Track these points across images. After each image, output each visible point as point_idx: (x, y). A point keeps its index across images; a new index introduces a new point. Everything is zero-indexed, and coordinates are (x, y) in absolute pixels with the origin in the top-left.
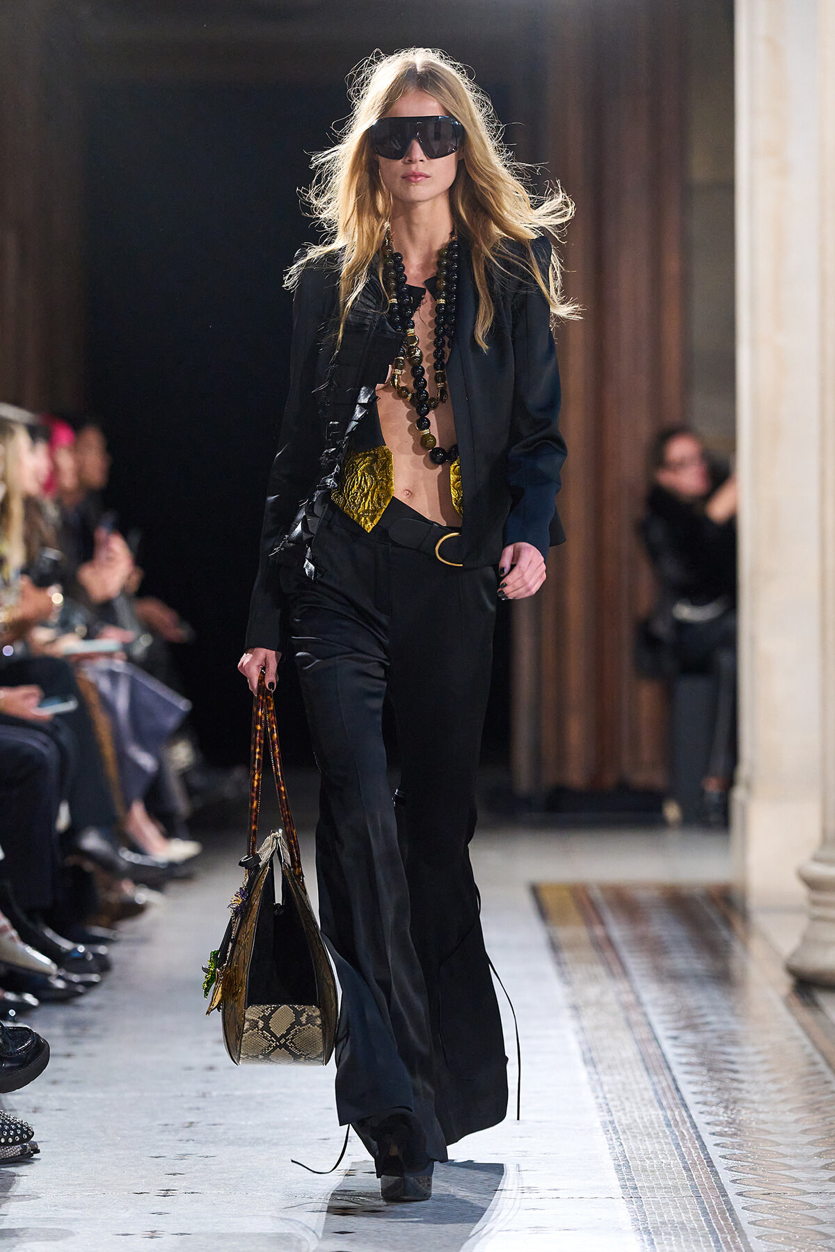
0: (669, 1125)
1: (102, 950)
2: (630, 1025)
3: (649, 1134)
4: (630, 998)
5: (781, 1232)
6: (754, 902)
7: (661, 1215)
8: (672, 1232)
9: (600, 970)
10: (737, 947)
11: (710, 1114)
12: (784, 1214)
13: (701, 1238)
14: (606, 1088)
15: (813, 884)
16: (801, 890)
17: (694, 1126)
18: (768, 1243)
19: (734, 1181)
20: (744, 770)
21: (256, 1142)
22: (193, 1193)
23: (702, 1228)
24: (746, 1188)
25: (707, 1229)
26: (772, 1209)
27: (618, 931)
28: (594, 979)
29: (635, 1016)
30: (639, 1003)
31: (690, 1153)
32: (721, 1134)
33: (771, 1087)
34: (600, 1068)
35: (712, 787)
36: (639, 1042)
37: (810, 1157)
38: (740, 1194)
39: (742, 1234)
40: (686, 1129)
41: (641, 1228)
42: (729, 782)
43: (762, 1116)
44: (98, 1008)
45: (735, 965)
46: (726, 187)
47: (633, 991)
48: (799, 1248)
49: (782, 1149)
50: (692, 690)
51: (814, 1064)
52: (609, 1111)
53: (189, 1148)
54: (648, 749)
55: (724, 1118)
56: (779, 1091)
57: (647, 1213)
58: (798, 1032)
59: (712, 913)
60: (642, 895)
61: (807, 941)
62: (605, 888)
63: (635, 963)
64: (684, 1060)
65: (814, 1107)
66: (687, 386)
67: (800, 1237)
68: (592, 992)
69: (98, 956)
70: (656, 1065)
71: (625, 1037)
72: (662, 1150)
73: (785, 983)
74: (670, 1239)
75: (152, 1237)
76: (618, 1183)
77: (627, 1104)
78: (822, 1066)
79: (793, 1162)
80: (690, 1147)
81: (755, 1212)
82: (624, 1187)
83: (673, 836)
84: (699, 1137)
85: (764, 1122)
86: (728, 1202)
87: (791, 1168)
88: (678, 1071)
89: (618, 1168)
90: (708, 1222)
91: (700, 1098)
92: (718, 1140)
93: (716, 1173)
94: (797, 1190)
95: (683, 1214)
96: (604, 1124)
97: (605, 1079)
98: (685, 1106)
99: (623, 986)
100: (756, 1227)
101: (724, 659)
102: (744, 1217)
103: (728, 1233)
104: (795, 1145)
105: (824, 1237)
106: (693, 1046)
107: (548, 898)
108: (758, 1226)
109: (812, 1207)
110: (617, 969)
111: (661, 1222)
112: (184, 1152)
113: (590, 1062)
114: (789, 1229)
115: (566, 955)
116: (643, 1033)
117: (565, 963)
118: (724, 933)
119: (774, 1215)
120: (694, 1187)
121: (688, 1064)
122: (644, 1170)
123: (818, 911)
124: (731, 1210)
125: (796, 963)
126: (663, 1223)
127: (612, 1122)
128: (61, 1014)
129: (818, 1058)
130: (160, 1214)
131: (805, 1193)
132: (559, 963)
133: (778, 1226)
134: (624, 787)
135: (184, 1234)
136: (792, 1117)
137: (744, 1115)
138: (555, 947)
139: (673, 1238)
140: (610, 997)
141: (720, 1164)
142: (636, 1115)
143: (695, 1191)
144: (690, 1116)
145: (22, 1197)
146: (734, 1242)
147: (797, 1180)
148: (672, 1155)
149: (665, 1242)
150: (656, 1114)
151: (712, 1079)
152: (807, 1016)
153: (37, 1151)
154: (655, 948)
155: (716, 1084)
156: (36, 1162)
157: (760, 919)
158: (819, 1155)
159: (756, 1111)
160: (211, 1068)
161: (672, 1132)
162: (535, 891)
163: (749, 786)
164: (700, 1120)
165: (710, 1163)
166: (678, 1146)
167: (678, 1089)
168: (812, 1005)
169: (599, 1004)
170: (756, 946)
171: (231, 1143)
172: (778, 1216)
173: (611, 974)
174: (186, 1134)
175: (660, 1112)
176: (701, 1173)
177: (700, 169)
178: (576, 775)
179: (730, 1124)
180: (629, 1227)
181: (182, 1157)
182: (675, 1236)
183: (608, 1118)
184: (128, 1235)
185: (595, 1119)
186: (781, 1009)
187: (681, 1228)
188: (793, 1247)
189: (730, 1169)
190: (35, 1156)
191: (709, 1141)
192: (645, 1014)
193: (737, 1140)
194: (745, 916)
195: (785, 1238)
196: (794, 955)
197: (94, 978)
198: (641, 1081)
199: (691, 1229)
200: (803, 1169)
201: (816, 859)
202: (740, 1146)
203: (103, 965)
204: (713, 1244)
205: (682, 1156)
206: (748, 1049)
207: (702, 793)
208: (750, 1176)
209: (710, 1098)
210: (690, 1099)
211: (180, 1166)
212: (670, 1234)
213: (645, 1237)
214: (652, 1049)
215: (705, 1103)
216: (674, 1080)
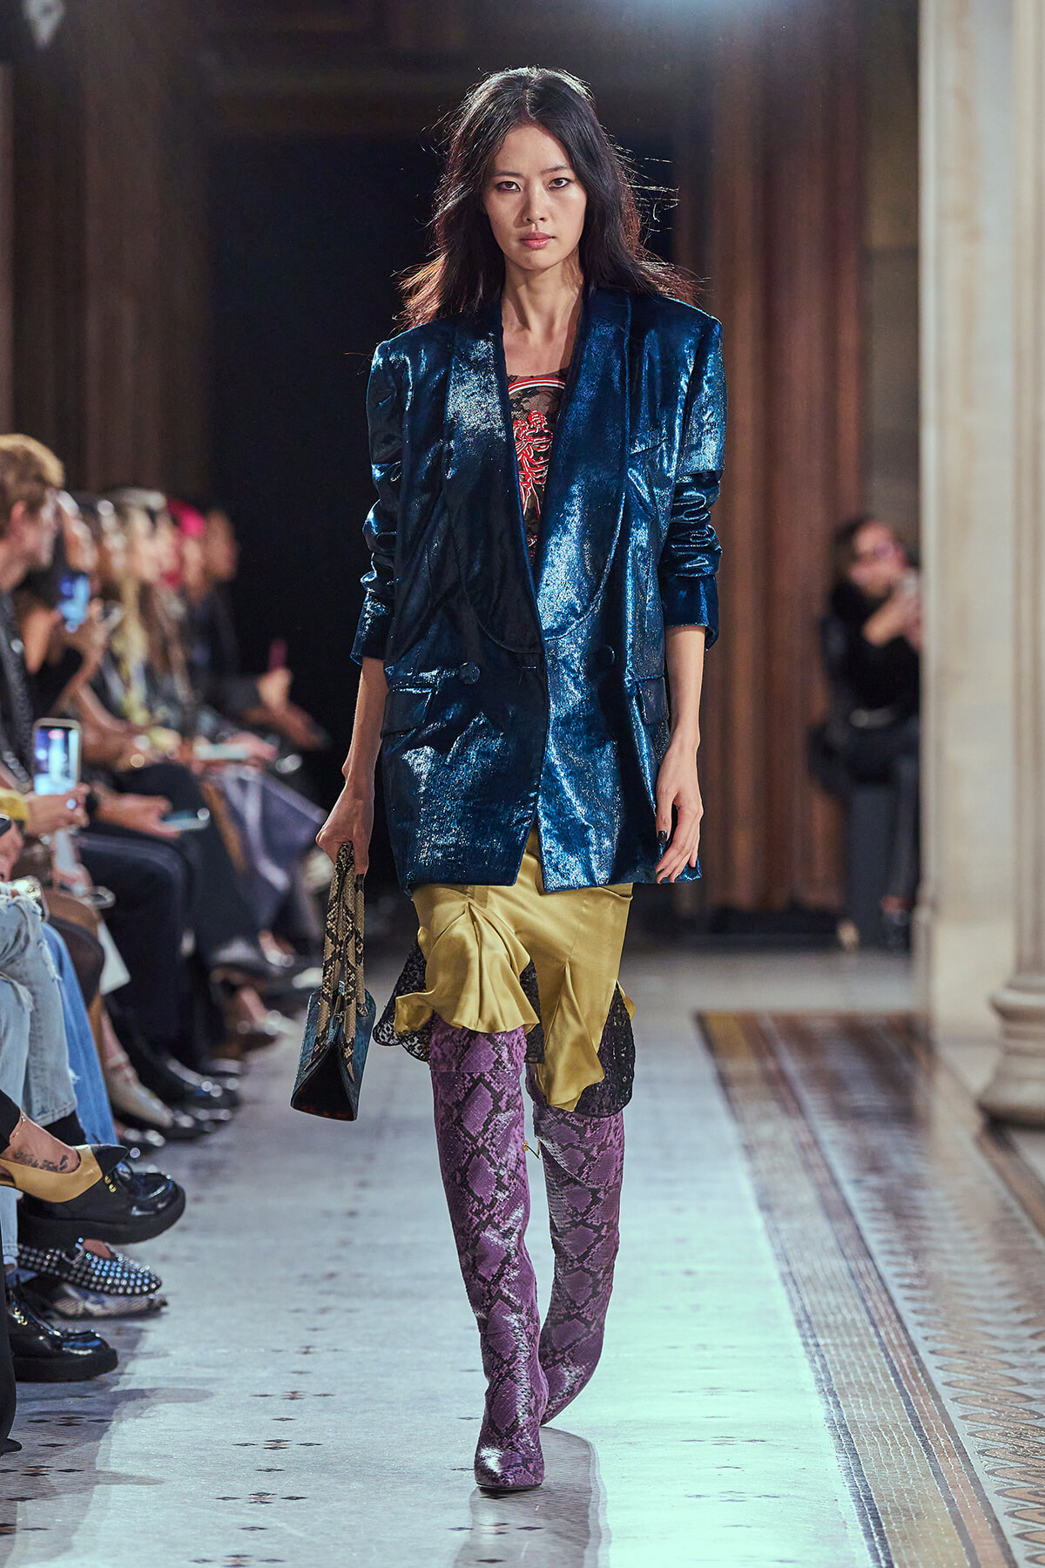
0: (853, 1277)
1: (232, 1084)
2: (808, 1167)
3: (832, 1288)
4: (805, 1138)
5: (979, 1394)
6: (940, 1032)
7: (847, 1375)
8: (859, 1394)
9: (773, 1107)
10: (920, 1081)
11: (898, 1264)
12: (981, 1374)
13: (891, 1401)
14: (784, 1236)
15: (1007, 1014)
16: (992, 1022)
17: (880, 1277)
18: (965, 1406)
19: (926, 1338)
20: (928, 890)
21: (403, 1294)
22: (336, 1350)
23: (892, 1390)
24: (939, 1347)
25: (897, 1390)
26: (968, 1368)
27: (792, 1064)
28: (766, 1117)
29: (813, 1157)
30: (816, 1143)
31: (877, 1308)
32: (910, 1287)
33: (965, 1235)
34: (778, 1213)
35: (892, 908)
36: (819, 1186)
37: (1007, 1312)
38: (932, 1352)
39: (937, 1397)
40: (872, 1283)
41: (826, 1390)
42: (911, 902)
43: (955, 1268)
44: (227, 1147)
45: (919, 1102)
46: (910, 254)
47: (812, 1132)
48: (998, 1411)
49: (977, 1303)
50: (869, 801)
51: (1008, 1210)
52: (788, 1263)
53: (330, 1301)
54: (822, 866)
55: (913, 1269)
56: (974, 1239)
57: (832, 1373)
58: (991, 1175)
59: (894, 1045)
60: (818, 1025)
61: (1001, 1076)
62: (776, 1019)
63: (812, 1099)
64: (869, 1205)
65: (1009, 1257)
66: (865, 470)
67: (999, 1399)
68: (766, 1130)
69: (226, 1092)
70: (838, 1211)
71: (802, 1180)
72: (846, 1305)
73: (974, 1122)
74: (858, 1401)
75: (292, 1399)
76: (799, 1340)
77: (807, 1255)
78: (1018, 1213)
79: (989, 1317)
80: (877, 1302)
81: (949, 1371)
82: (806, 1344)
83: (849, 961)
84: (886, 1290)
85: (956, 1273)
86: (919, 1361)
87: (987, 1323)
88: (862, 1219)
89: (799, 1324)
90: (898, 1382)
91: (887, 1247)
92: (908, 1293)
93: (905, 1330)
94: (994, 1348)
95: (871, 1375)
96: (782, 1275)
97: (783, 1226)
98: (869, 1256)
99: (798, 1124)
100: (951, 1388)
101: (904, 768)
102: (938, 1377)
103: (921, 1395)
104: (990, 1299)
105: (1025, 1400)
106: (877, 1190)
107: (716, 1028)
108: (954, 1387)
109: (1012, 1366)
110: (791, 1105)
111: (847, 1383)
112: (324, 1305)
113: (765, 1207)
114: (987, 1390)
115: (737, 1091)
116: (822, 1175)
117: (736, 1100)
118: (906, 1066)
119: (969, 1375)
120: (881, 1344)
121: (874, 1210)
122: (828, 1326)
123: (1013, 1043)
124: (923, 1369)
125: (991, 1100)
126: (850, 1384)
127: (791, 1274)
128: (188, 1154)
129: (1013, 1203)
130: (301, 1373)
131: (1003, 1351)
132: (729, 1100)
133: (975, 1387)
134: (796, 907)
135: (328, 1395)
136: (985, 1268)
137: (934, 1265)
138: (724, 1082)
139: (861, 1401)
140: (786, 1136)
141: (910, 1319)
142: (817, 1265)
143: (885, 1350)
144: (875, 1267)
145: (150, 1355)
146: (927, 1405)
147: (994, 1337)
148: (858, 1310)
149: (853, 1405)
150: (838, 1265)
151: (899, 1227)
152: (1000, 1158)
153: (164, 1304)
154: (832, 1084)
155: (903, 1233)
156: (164, 1317)
157: (948, 1053)
158: (1018, 1310)
159: (947, 1261)
160: (352, 1214)
161: (857, 1285)
162: (701, 1020)
163: (935, 907)
164: (887, 1271)
165: (899, 1319)
166: (864, 1301)
167: (861, 1238)
168: (1006, 1146)
169: (774, 1145)
170: (943, 1082)
171: (376, 1296)
172: (974, 1376)
173: (786, 1110)
174: (326, 1286)
175: (842, 1263)
176: (889, 1331)
177: (880, 234)
178: (743, 892)
179: (920, 1275)
180: (813, 1388)
181: (324, 1311)
182: (863, 1398)
183: (786, 1269)
184: (266, 1396)
185: (772, 1270)
186: (971, 1149)
187: (870, 1390)
188: (992, 1411)
189: (921, 1324)
190: (164, 1309)
191: (898, 1294)
192: (823, 1157)
193: (928, 1293)
194: (929, 1047)
195: (983, 1400)
196: (987, 1090)
197: (223, 1114)
198: (822, 1229)
199: (880, 1390)
200: (1000, 1325)
201: (1011, 986)
202: (932, 1300)
203: (232, 1101)
204: (904, 1407)
205: (868, 1311)
206: (939, 1194)
207: (880, 913)
208: (943, 1332)
209: (898, 1247)
210: (875, 1248)
211: (322, 1320)
212: (857, 1396)
213: (830, 1399)
214: (831, 1193)
215: (892, 1253)
216: (857, 1228)
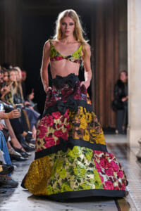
6: (131, 146)
10: (128, 153)
15: (140, 143)
16: (138, 144)
20: (129, 125)
43: (134, 180)
45: (128, 156)
46: (126, 32)
49: (137, 186)
54: (113, 122)
58: (138, 166)
59: (124, 148)
60: (113, 145)
61: (140, 152)
66: (119, 63)
73: (136, 159)
79: (139, 188)
81: (133, 196)
83: (117, 135)
100: (134, 198)
104: (139, 185)
118: (126, 151)
125: (138, 156)
134: (109, 128)
136: (138, 180)
157: (132, 149)
163: (130, 128)
170: (131, 153)
177: (121, 29)
186: (135, 163)
194: (129, 148)
196: (138, 154)
206: (131, 170)
